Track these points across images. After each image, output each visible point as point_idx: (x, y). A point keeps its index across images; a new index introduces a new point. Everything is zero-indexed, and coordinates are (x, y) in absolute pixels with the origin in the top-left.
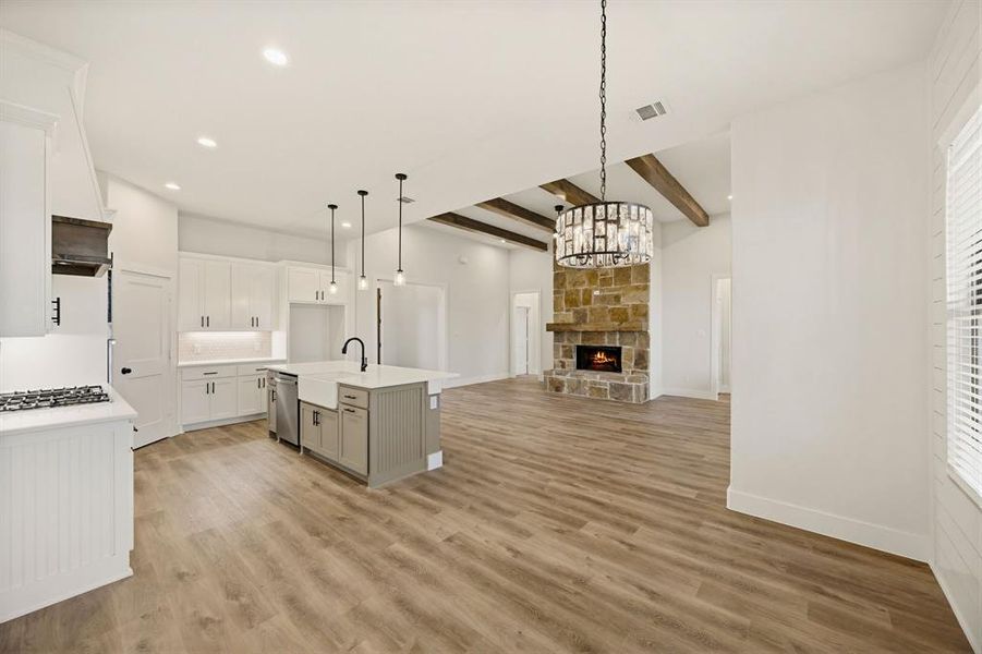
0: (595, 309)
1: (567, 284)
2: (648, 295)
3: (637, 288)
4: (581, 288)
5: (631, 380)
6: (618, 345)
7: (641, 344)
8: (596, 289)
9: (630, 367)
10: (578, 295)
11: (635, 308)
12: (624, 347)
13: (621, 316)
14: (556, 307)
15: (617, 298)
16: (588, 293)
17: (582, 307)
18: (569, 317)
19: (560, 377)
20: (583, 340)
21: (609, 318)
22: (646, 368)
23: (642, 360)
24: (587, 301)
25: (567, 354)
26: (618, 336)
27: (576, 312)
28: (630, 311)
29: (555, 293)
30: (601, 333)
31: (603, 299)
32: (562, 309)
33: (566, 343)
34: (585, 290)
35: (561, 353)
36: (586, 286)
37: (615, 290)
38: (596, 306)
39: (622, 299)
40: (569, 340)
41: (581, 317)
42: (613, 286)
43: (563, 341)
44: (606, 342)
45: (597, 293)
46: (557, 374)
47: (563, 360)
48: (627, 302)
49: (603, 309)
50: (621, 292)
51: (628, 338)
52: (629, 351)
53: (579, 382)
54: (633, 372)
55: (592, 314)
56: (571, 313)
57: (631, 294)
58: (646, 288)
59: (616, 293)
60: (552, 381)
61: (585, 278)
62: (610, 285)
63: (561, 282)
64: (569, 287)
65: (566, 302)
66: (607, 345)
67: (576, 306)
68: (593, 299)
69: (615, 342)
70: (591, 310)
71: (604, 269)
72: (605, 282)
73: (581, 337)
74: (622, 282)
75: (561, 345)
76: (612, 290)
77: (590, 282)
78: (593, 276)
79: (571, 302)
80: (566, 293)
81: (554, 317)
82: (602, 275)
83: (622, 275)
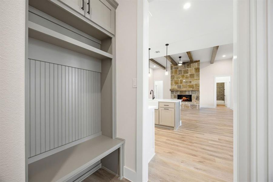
0: (184, 85)
1: (175, 78)
2: (199, 81)
3: (196, 79)
4: (179, 79)
5: (196, 103)
7: (198, 94)
8: (184, 80)
10: (179, 81)
11: (196, 85)
12: (192, 95)
13: (192, 86)
14: (171, 85)
15: (190, 82)
17: (180, 84)
21: (188, 87)
22: (199, 100)
23: (198, 98)
24: (181, 83)
25: (175, 97)
26: (191, 92)
28: (194, 86)
29: (171, 80)
30: (186, 91)
31: (186, 82)
32: (173, 85)
33: (175, 94)
34: (181, 80)
35: (173, 97)
36: (181, 79)
37: (190, 80)
39: (192, 82)
41: (179, 87)
43: (174, 93)
45: (184, 81)
48: (194, 83)
49: (186, 85)
50: (191, 80)
51: (194, 92)
52: (194, 96)
54: (195, 101)
55: (183, 86)
56: (176, 86)
57: (195, 81)
58: (199, 79)
62: (188, 78)
63: (173, 78)
64: (175, 79)
65: (175, 83)
66: (187, 94)
67: (178, 84)
68: (183, 82)
69: (190, 94)
70: (183, 85)
71: (186, 74)
72: (187, 78)
73: (179, 92)
74: (192, 78)
75: (173, 94)
76: (189, 80)
77: (182, 78)
78: (183, 76)
79: (176, 83)
80: (175, 81)
81: (171, 87)
82: (186, 76)
83: (192, 76)
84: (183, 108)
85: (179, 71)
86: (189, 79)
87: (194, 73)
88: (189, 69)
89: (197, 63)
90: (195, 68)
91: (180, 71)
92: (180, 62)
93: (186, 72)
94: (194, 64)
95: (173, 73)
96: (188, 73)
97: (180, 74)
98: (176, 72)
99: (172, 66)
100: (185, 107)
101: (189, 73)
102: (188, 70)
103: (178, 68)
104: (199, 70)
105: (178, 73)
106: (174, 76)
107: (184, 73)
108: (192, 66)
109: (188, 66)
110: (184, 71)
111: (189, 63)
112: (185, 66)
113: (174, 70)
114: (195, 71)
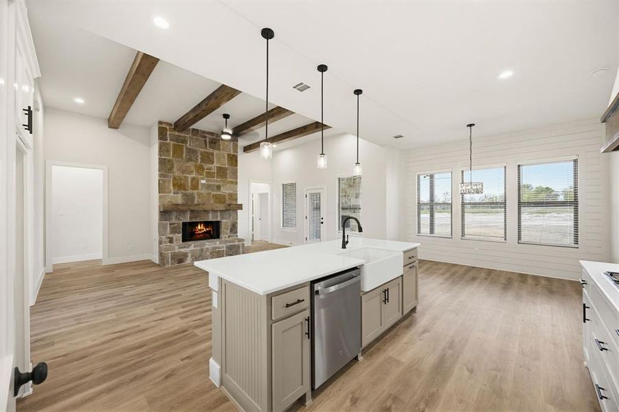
0: (202, 194)
1: (175, 170)
2: (237, 187)
3: (232, 182)
4: (190, 176)
6: (219, 220)
7: (234, 218)
8: (203, 179)
9: (227, 234)
10: (187, 181)
11: (230, 195)
12: (224, 221)
13: (220, 199)
14: (161, 190)
15: (219, 187)
16: (195, 181)
17: (190, 191)
18: (179, 199)
19: (182, 250)
20: (191, 218)
21: (212, 201)
22: (236, 232)
23: (234, 228)
24: (195, 186)
25: (173, 231)
26: (219, 214)
27: (185, 195)
28: (227, 199)
29: (160, 175)
30: (206, 212)
31: (208, 187)
32: (170, 192)
33: (174, 221)
34: (193, 179)
35: (168, 230)
36: (194, 175)
37: (218, 181)
38: (202, 192)
39: (222, 188)
40: (176, 218)
41: (189, 200)
42: (215, 179)
43: (170, 219)
44: (211, 218)
45: (203, 182)
46: (180, 248)
47: (171, 236)
48: (225, 191)
49: (209, 194)
50: (221, 184)
51: (226, 214)
52: (225, 223)
53: (202, 250)
54: (229, 237)
55: (199, 198)
56: (180, 196)
57: (228, 186)
58: (236, 183)
59: (218, 184)
60: (174, 256)
61: (193, 168)
62: (213, 177)
63: (169, 167)
64: (177, 174)
65: (174, 185)
66: (211, 220)
67: (185, 189)
68: (200, 186)
69: (217, 217)
70: (199, 194)
71: (210, 166)
72: (210, 175)
73: (188, 215)
74: (222, 177)
75: (168, 222)
76: (214, 181)
77: (197, 171)
78: (200, 169)
79: (179, 186)
80: (174, 178)
81: (160, 197)
82: (207, 169)
83: (222, 172)
85: (187, 152)
86: (216, 181)
87: (227, 166)
88: (216, 152)
89: (232, 143)
90: (228, 154)
91: (191, 151)
92: (225, 130)
93: (208, 158)
95: (168, 151)
96: (212, 162)
97: (190, 160)
98: (178, 151)
99: (165, 129)
100: (213, 256)
101: (216, 164)
102: (212, 154)
103: (184, 141)
104: (237, 161)
105: (184, 155)
106: (170, 161)
107: (201, 162)
108: (221, 147)
109: (213, 145)
110: (202, 154)
111: (214, 137)
112: (205, 141)
113: (172, 143)
114: (228, 161)
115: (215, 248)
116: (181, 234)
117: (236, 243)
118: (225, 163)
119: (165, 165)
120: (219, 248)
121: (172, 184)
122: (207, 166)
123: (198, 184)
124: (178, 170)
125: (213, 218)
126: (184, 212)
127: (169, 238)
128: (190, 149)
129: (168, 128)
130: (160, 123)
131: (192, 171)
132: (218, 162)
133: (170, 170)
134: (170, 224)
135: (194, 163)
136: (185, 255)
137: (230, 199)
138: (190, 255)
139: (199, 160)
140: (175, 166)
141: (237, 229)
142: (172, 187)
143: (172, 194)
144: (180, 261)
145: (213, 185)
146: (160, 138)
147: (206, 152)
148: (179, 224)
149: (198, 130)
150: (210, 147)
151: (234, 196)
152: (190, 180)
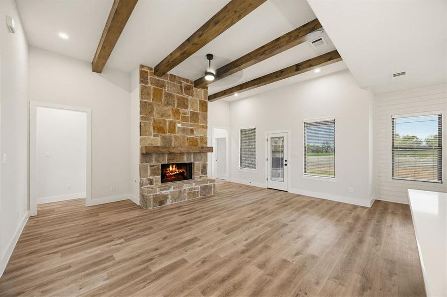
0: (178, 137)
1: (155, 113)
2: (207, 132)
3: (203, 127)
4: (168, 120)
6: (192, 162)
7: (204, 160)
8: (179, 123)
9: (199, 175)
10: (165, 124)
11: (202, 138)
12: (196, 163)
13: (193, 142)
14: (145, 132)
15: (192, 131)
16: (172, 124)
17: (168, 134)
18: (158, 141)
19: (163, 192)
20: (168, 160)
21: (186, 144)
22: (206, 173)
23: (204, 170)
24: (172, 129)
25: (153, 173)
26: (192, 156)
27: (163, 138)
28: (199, 141)
29: (142, 118)
30: (182, 154)
31: (184, 130)
32: (150, 134)
33: (154, 163)
34: (171, 122)
35: (149, 173)
36: (171, 119)
37: (191, 126)
38: (178, 135)
39: (195, 132)
40: (156, 160)
41: (167, 142)
42: (189, 123)
43: (151, 161)
45: (179, 125)
46: (161, 190)
47: (151, 177)
48: (197, 134)
49: (184, 137)
50: (194, 128)
51: (199, 157)
52: (197, 164)
54: (200, 177)
55: (176, 140)
56: (159, 138)
57: (199, 130)
58: (207, 127)
59: (191, 128)
60: (156, 198)
61: (170, 112)
62: (188, 121)
63: (150, 110)
64: (157, 117)
65: (154, 129)
66: (185, 162)
67: (164, 133)
68: (176, 129)
69: (191, 159)
70: (175, 137)
71: (185, 110)
72: (185, 119)
73: (166, 157)
74: (195, 121)
75: (149, 164)
77: (174, 115)
78: (176, 113)
79: (159, 129)
80: (154, 121)
81: (141, 140)
82: (183, 114)
83: (194, 116)
84: (187, 200)
85: (165, 96)
86: (189, 125)
87: (199, 112)
88: (190, 98)
89: (203, 90)
90: (200, 101)
91: (169, 95)
92: (209, 70)
93: (183, 103)
94: (199, 90)
95: (149, 94)
96: (187, 107)
97: (168, 104)
98: (157, 94)
99: (146, 72)
100: (190, 197)
101: (190, 109)
102: (187, 100)
103: (163, 86)
104: (207, 107)
105: (163, 100)
106: (150, 104)
107: (178, 106)
108: (194, 93)
109: (188, 91)
110: (178, 99)
111: (189, 84)
112: (181, 87)
113: (152, 86)
114: (200, 107)
115: (191, 189)
116: (160, 176)
117: (209, 184)
118: (197, 109)
119: (146, 108)
120: (195, 189)
121: (152, 127)
122: (182, 110)
123: (175, 127)
124: (158, 113)
125: (187, 160)
126: (163, 154)
127: (149, 180)
128: (168, 94)
129: (149, 71)
130: (142, 66)
131: (170, 116)
132: (192, 107)
133: (151, 112)
134: (151, 166)
135: (171, 107)
136: (166, 197)
137: (201, 142)
138: (170, 197)
139: (176, 105)
140: (155, 109)
141: (207, 170)
142: (152, 130)
143: (152, 137)
144: (161, 203)
145: (188, 129)
146: (141, 81)
147: (181, 97)
148: (158, 166)
149: (175, 76)
150: (186, 93)
151: (204, 140)
152: (168, 123)
